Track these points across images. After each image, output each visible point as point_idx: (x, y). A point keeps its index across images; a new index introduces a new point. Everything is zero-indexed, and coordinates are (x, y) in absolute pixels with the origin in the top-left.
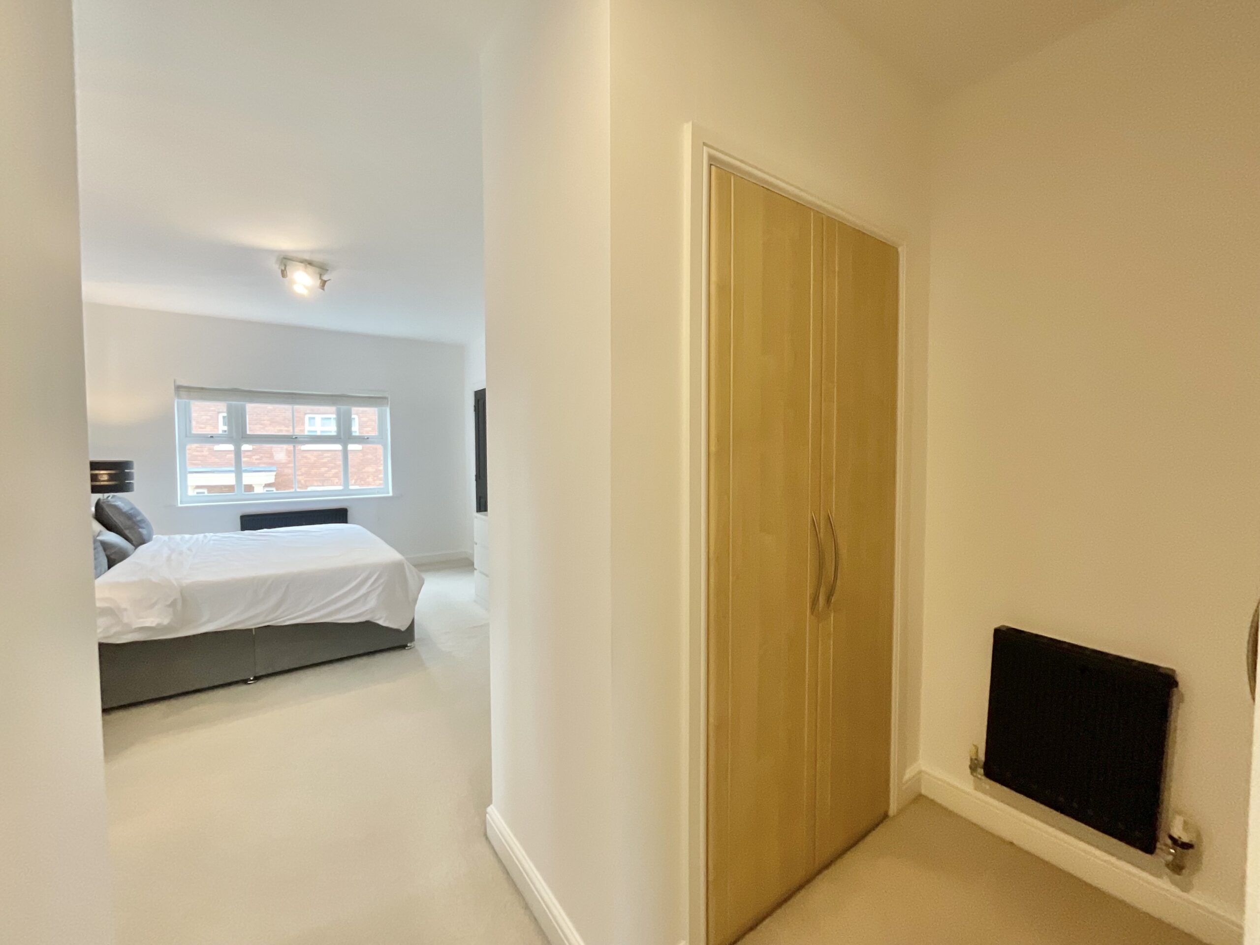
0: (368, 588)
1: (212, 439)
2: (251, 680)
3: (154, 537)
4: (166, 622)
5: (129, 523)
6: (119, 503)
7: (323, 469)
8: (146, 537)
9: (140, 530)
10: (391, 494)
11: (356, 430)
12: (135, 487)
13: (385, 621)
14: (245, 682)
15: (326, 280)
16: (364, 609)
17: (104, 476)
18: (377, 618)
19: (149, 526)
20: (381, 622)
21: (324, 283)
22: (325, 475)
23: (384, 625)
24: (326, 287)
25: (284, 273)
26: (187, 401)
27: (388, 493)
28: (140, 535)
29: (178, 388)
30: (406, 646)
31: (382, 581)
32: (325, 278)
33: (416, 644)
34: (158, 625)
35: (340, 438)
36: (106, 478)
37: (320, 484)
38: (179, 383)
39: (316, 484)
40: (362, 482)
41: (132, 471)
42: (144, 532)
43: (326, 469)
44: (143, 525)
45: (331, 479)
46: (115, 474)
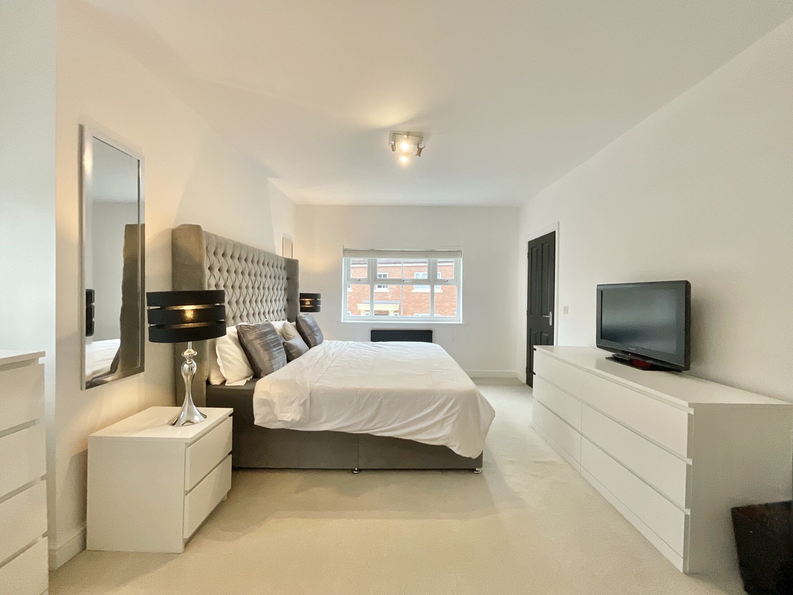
0: (444, 414)
1: (359, 281)
2: (356, 471)
3: (324, 341)
4: (298, 418)
5: (310, 332)
6: (307, 319)
7: (422, 304)
8: (318, 341)
9: (315, 336)
10: (461, 322)
11: (439, 277)
12: (321, 309)
13: (458, 450)
14: (352, 470)
15: (422, 147)
16: (440, 435)
17: (308, 301)
18: (451, 444)
19: (321, 333)
20: (454, 449)
21: (420, 151)
22: (423, 307)
23: (458, 453)
24: (421, 154)
25: (393, 148)
26: (349, 258)
27: (459, 321)
28: (315, 340)
29: (345, 250)
30: (475, 470)
31: (457, 409)
32: (421, 146)
33: (484, 469)
34: (292, 420)
35: (430, 281)
36: (309, 303)
37: (420, 312)
38: (345, 248)
39: (418, 312)
40: (442, 312)
41: (320, 299)
42: (317, 338)
43: (424, 303)
44: (317, 334)
45: (427, 309)
46: (313, 301)
